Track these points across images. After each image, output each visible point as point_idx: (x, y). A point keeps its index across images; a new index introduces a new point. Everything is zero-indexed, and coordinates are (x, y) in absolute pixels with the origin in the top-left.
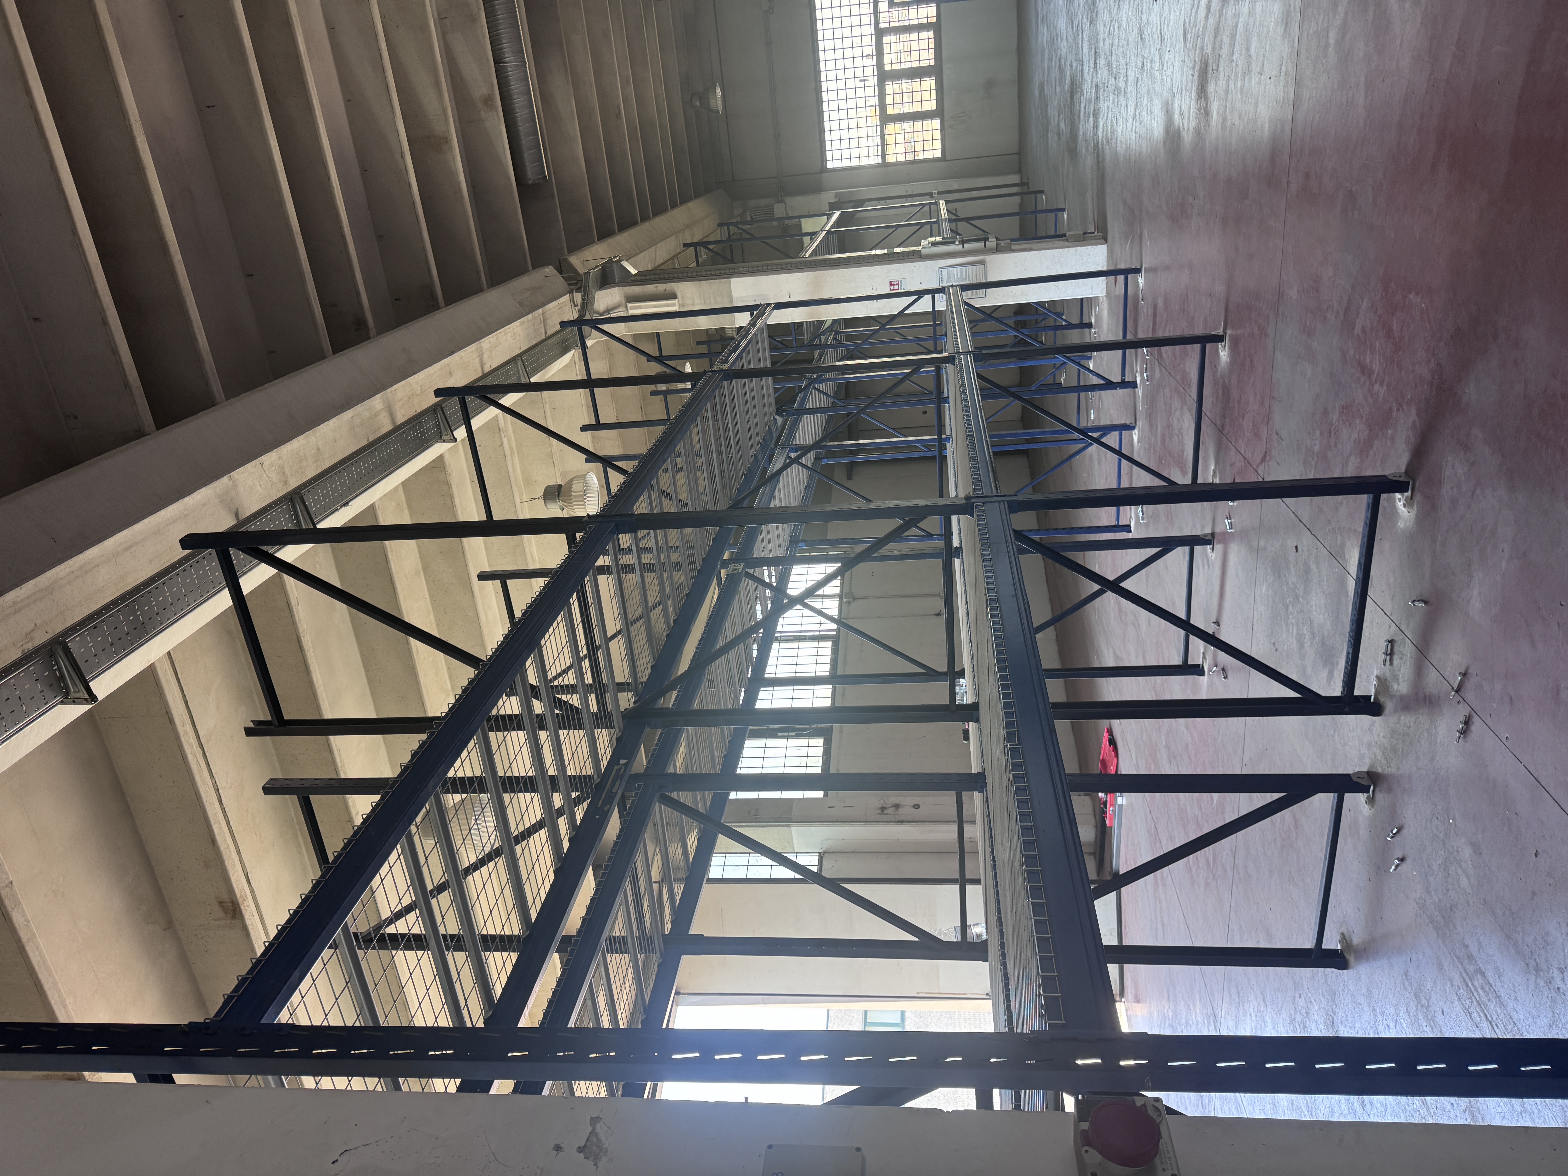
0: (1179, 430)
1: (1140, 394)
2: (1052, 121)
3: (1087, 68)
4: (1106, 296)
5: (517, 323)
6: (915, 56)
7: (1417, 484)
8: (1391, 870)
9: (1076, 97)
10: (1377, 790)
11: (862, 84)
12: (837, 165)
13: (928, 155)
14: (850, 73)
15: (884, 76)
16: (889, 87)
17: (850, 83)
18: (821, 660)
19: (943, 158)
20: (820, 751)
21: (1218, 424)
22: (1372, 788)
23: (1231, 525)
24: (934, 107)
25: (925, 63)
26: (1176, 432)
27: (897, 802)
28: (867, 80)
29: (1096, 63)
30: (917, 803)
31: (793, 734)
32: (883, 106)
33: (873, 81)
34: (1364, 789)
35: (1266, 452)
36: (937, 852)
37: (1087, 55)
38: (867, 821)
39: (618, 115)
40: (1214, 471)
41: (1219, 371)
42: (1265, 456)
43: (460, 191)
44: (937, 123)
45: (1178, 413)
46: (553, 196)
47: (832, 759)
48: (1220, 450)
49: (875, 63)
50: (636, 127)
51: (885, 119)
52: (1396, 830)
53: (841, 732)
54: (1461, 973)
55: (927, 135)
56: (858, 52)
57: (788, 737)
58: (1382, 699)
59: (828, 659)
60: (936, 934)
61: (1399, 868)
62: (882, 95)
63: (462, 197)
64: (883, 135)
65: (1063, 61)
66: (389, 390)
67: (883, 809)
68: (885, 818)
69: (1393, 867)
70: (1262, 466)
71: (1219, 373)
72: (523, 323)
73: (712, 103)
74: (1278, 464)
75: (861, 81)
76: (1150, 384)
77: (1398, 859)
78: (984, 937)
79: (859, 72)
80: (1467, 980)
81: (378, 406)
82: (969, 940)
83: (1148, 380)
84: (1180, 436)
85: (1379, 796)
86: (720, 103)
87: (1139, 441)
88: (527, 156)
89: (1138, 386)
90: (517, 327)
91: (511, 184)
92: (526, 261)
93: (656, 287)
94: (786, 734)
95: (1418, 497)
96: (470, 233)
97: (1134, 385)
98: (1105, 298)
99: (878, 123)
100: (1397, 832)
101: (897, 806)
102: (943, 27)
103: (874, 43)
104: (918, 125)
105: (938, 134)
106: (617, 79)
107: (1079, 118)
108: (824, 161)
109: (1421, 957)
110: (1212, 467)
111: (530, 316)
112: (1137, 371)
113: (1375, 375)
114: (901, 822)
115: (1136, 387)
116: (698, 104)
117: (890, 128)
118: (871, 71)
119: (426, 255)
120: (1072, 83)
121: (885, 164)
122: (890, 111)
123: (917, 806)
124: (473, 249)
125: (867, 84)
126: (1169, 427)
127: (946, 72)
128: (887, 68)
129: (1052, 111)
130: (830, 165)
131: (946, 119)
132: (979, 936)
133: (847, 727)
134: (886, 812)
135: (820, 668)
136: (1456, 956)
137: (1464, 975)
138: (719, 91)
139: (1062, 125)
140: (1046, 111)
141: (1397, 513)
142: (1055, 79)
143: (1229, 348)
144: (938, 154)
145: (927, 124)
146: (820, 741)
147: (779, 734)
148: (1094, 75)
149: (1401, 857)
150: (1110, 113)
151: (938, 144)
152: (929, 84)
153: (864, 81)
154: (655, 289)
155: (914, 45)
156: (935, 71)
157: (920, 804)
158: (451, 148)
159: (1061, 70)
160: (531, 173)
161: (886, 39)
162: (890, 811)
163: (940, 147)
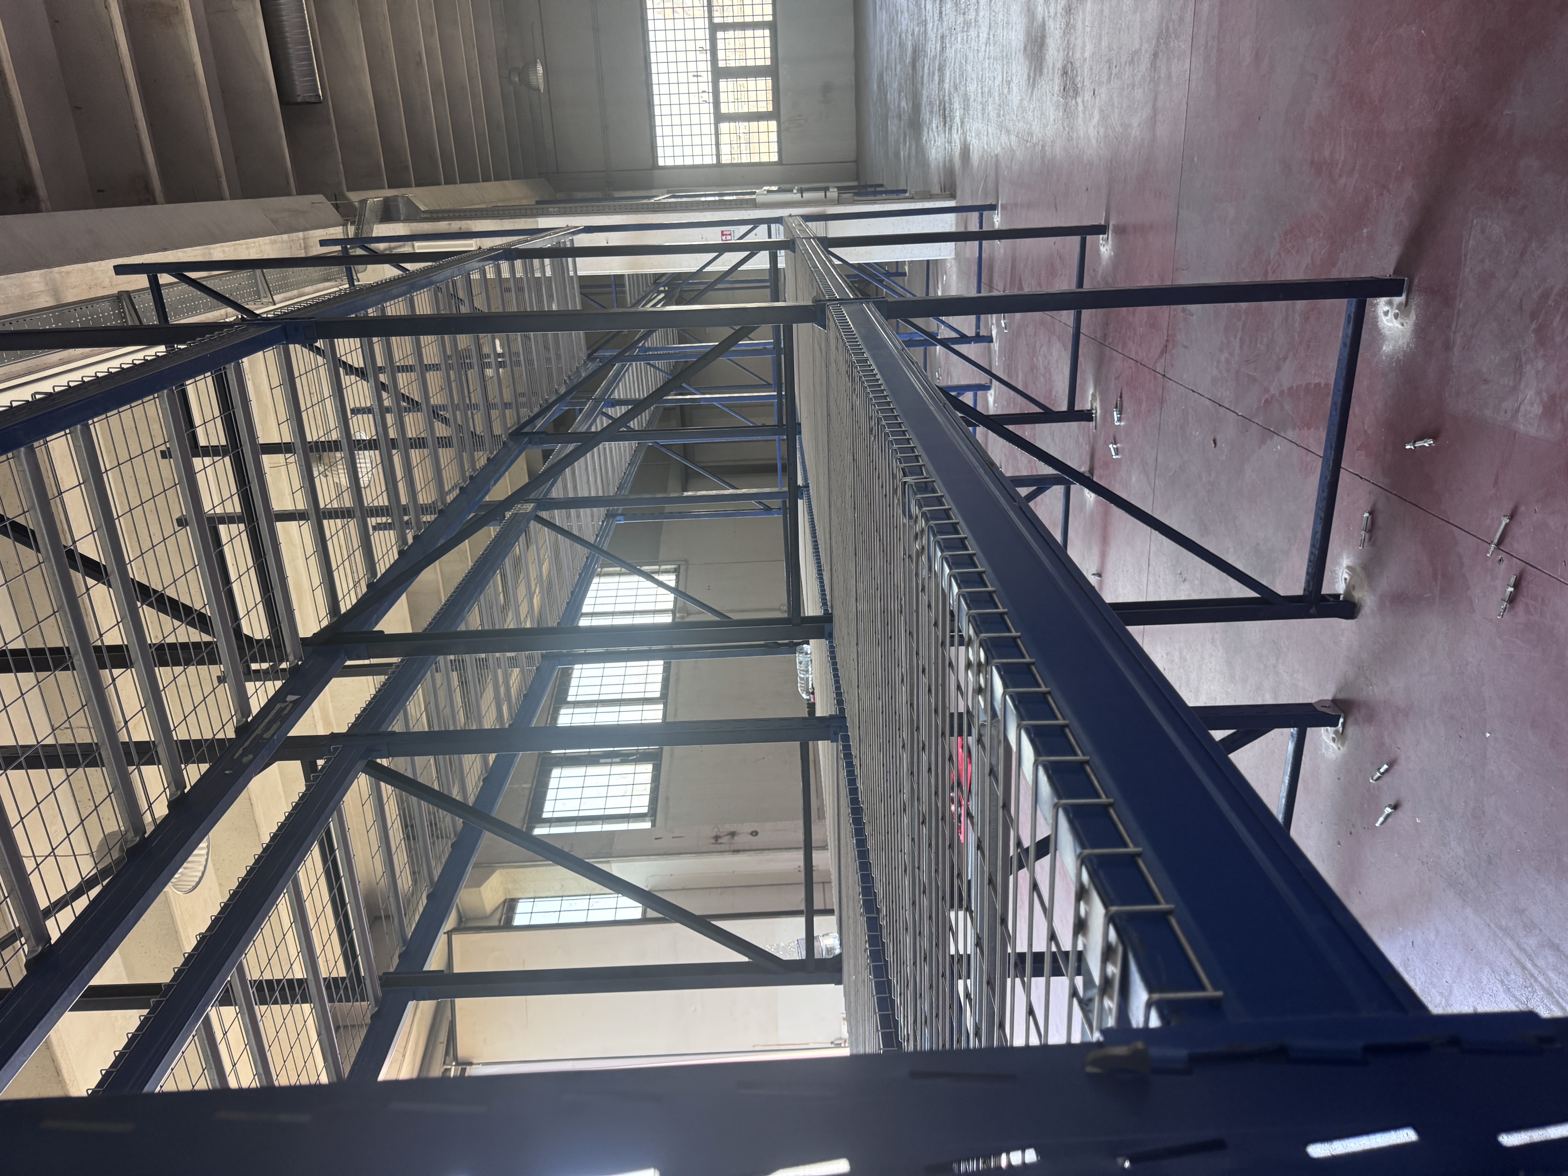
0: (1045, 368)
1: (997, 349)
2: (892, 107)
3: (931, 24)
4: (954, 259)
5: (267, 239)
6: (750, 53)
7: (1416, 282)
8: (1377, 825)
9: (919, 65)
10: (1349, 721)
11: (695, 79)
12: (670, 162)
13: (765, 159)
14: (682, 67)
15: (719, 73)
16: (723, 84)
17: (683, 78)
18: (650, 679)
19: (780, 162)
20: (648, 778)
21: (1098, 336)
22: (1341, 720)
23: (1117, 451)
24: (770, 109)
25: (760, 63)
26: (1042, 371)
27: (733, 830)
28: (700, 76)
29: (941, 13)
30: (754, 829)
31: (618, 760)
32: (717, 103)
33: (707, 77)
34: (1329, 721)
35: (1167, 341)
36: (777, 884)
37: (931, 11)
38: (698, 853)
39: (419, 63)
40: (1094, 395)
41: (1100, 272)
42: (1166, 346)
43: (195, 75)
44: (773, 125)
45: (1044, 349)
46: (329, 122)
47: (661, 786)
48: (1100, 364)
49: (709, 58)
50: (442, 83)
51: (720, 117)
52: (1385, 767)
53: (672, 756)
54: (1511, 952)
55: (764, 137)
56: (691, 45)
57: (611, 764)
58: (1357, 595)
59: (659, 678)
60: (772, 951)
61: (1390, 820)
62: (716, 93)
63: (196, 83)
64: (717, 134)
65: (903, 35)
66: (56, 269)
67: (717, 838)
68: (719, 847)
69: (1381, 819)
70: (1162, 360)
71: (1099, 276)
72: (275, 242)
73: (532, 78)
74: (1186, 347)
75: (694, 76)
76: (1009, 332)
77: (1390, 806)
78: (838, 951)
79: (692, 67)
80: (1524, 959)
81: (36, 285)
82: (817, 956)
83: (1006, 328)
84: (1047, 375)
85: (1351, 730)
86: (541, 81)
87: (995, 402)
88: (296, 67)
89: (994, 340)
90: (265, 244)
91: (270, 90)
92: (288, 183)
93: (449, 224)
94: (609, 760)
95: (1416, 300)
96: (207, 129)
97: (989, 339)
98: (953, 262)
99: (712, 122)
100: (1387, 771)
101: (733, 834)
102: (778, 26)
103: (708, 37)
104: (754, 125)
105: (774, 137)
106: (418, 24)
107: (922, 84)
108: (655, 157)
109: (1432, 937)
110: (1091, 391)
111: (285, 237)
112: (992, 324)
113: (1340, 166)
114: (737, 851)
115: (991, 341)
116: (517, 79)
117: (724, 127)
118: (705, 66)
119: (138, 136)
120: (914, 51)
121: (719, 164)
122: (724, 109)
123: (755, 833)
124: (211, 150)
125: (700, 79)
126: (1032, 370)
127: (782, 72)
128: (721, 64)
129: (892, 96)
130: (661, 162)
131: (782, 121)
132: (829, 950)
133: (680, 750)
134: (720, 841)
135: (649, 687)
136: (1500, 928)
137: (1517, 953)
138: (540, 69)
139: (903, 104)
140: (886, 99)
141: (1381, 334)
142: (895, 59)
143: (1112, 241)
144: (774, 158)
145: (763, 125)
146: (649, 767)
147: (602, 761)
148: (940, 26)
149: (1393, 803)
150: (958, 55)
151: (774, 147)
152: (764, 84)
153: (697, 76)
154: (448, 227)
155: (750, 43)
156: (771, 71)
157: (758, 830)
158: (183, 22)
159: (902, 45)
160: (301, 91)
161: (720, 35)
162: (724, 840)
163: (776, 150)
